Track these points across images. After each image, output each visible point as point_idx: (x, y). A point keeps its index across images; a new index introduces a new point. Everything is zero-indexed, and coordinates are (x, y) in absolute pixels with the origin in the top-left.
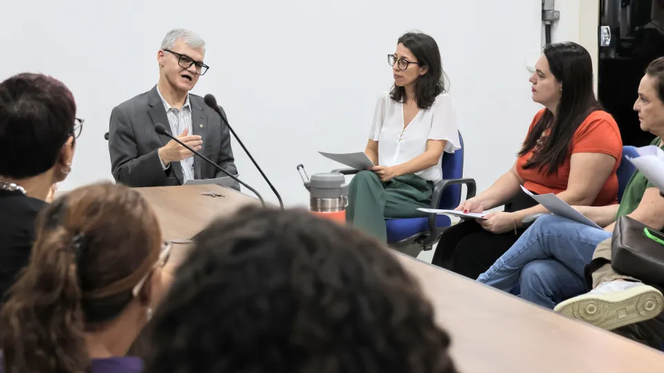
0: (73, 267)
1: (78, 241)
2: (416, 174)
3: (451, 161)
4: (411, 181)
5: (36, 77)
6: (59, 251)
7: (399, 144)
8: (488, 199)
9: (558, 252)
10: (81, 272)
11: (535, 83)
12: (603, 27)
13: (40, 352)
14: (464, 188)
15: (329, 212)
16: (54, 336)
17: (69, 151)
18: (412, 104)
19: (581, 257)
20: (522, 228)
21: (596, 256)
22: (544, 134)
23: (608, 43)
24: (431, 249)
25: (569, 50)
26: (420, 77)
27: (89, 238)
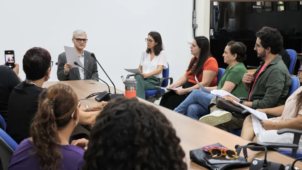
0: (52, 110)
1: (53, 102)
2: (154, 76)
3: (165, 72)
4: (153, 78)
5: (39, 49)
6: (47, 105)
7: (149, 67)
8: (177, 84)
9: (199, 101)
10: (55, 112)
11: (192, 49)
12: (211, 30)
13: (44, 138)
14: (169, 80)
15: (131, 91)
16: (48, 132)
17: (49, 72)
18: (153, 54)
19: (206, 103)
20: (188, 93)
21: (211, 103)
22: (194, 64)
23: (212, 35)
24: (159, 100)
25: (202, 38)
26: (156, 46)
27: (56, 101)
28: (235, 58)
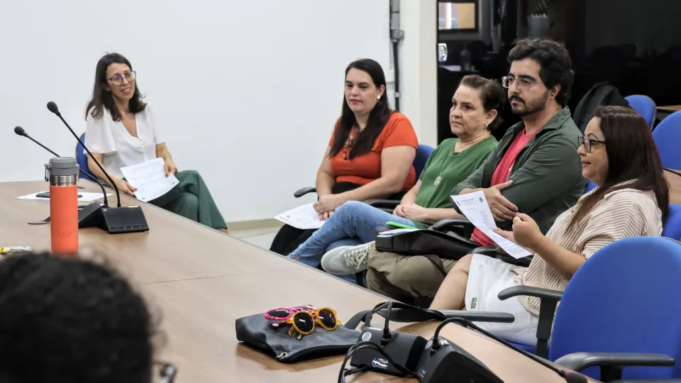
28: (490, 121)
